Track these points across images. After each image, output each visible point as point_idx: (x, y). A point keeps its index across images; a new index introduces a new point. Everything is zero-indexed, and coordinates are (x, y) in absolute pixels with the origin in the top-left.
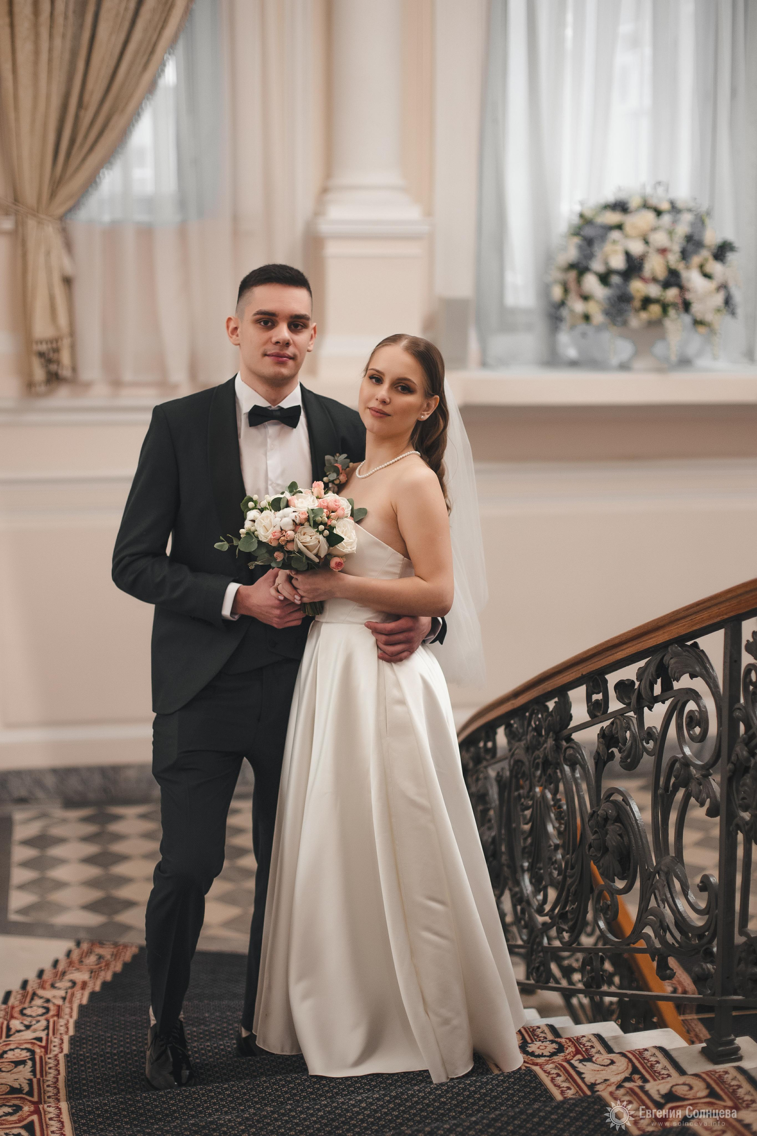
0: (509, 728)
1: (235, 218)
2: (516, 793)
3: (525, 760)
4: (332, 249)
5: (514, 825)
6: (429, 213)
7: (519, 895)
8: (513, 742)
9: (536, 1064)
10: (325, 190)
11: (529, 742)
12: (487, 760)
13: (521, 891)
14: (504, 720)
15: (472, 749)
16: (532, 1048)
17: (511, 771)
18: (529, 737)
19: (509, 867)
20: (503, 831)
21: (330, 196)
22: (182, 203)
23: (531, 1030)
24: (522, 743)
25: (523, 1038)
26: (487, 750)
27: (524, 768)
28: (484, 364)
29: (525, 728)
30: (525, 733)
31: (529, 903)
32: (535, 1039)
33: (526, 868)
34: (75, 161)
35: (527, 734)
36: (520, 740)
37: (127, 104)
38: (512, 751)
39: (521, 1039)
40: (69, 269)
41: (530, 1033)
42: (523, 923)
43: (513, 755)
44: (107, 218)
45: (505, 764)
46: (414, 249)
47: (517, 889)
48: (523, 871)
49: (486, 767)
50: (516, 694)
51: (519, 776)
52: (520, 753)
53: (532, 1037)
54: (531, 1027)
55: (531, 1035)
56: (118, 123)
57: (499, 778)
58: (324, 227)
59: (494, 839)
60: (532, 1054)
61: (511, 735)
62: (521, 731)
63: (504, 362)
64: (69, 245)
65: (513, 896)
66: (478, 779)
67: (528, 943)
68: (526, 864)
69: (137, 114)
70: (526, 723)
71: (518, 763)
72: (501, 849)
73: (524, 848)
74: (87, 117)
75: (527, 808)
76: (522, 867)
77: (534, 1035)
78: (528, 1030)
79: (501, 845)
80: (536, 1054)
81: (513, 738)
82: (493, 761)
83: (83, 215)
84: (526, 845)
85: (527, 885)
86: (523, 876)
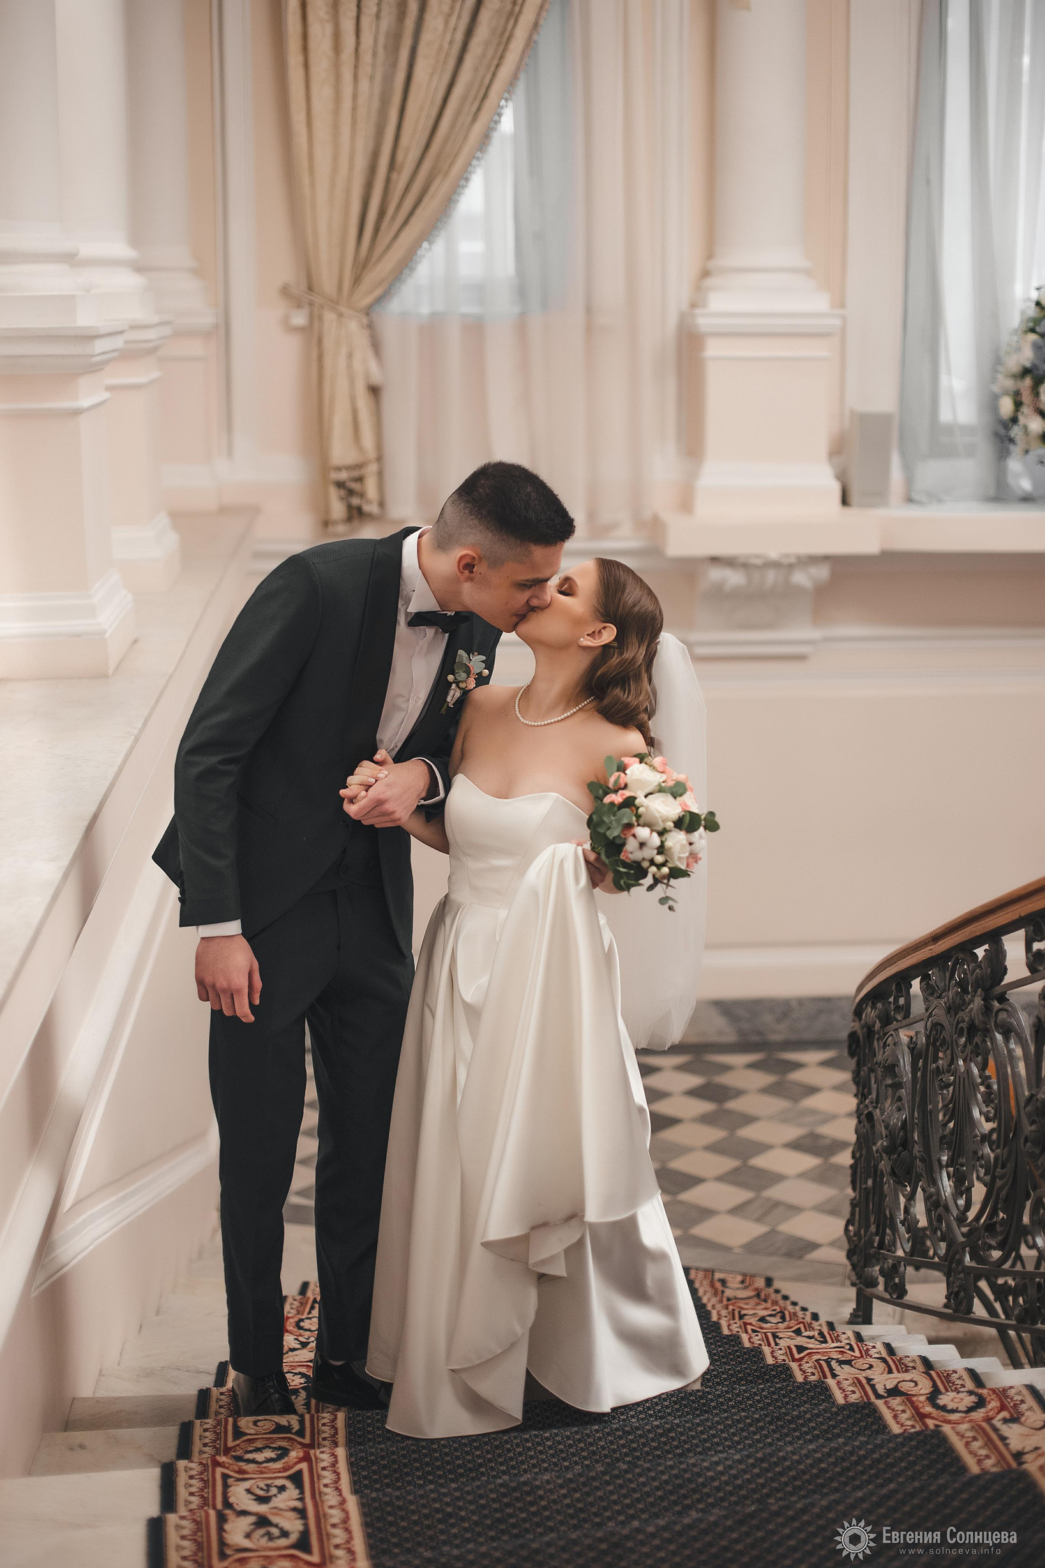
0: (926, 978)
1: (589, 310)
2: (934, 1065)
3: (946, 1023)
4: (713, 349)
5: (930, 1107)
6: (840, 302)
7: (934, 1198)
8: (930, 998)
9: (949, 1422)
10: (705, 273)
11: (951, 1001)
12: (897, 1021)
13: (938, 1193)
14: (921, 969)
15: (879, 1005)
16: (945, 1399)
17: (928, 1037)
18: (950, 994)
19: (923, 1160)
20: (916, 1114)
21: (710, 282)
22: (521, 291)
23: (945, 1375)
24: (942, 1002)
25: (935, 1385)
26: (898, 1008)
27: (944, 1033)
28: (909, 500)
29: (947, 982)
30: (946, 989)
31: (947, 1208)
32: (949, 1386)
33: (944, 1163)
34: (385, 237)
35: (949, 990)
36: (939, 997)
37: (451, 165)
38: (930, 1011)
39: (931, 1385)
40: (377, 377)
41: (943, 1379)
42: (939, 1233)
43: (930, 1016)
44: (425, 310)
45: (920, 1027)
46: (819, 350)
47: (933, 1190)
48: (941, 1167)
49: (896, 1030)
50: (936, 937)
51: (938, 1044)
52: (940, 1014)
53: (946, 1384)
54: (945, 1371)
55: (945, 1382)
56: (440, 189)
57: (912, 1046)
58: (704, 322)
59: (904, 1122)
60: (943, 1408)
61: (929, 989)
62: (941, 985)
63: (934, 497)
64: (376, 345)
65: (927, 1199)
66: (885, 1045)
67: (945, 1261)
68: (945, 1158)
69: (464, 178)
70: (948, 975)
71: (937, 1026)
72: (913, 1137)
73: (943, 1137)
74: (401, 181)
75: (947, 1086)
76: (939, 1161)
77: (949, 1382)
78: (941, 1375)
79: (913, 1132)
80: (949, 1407)
81: (932, 994)
82: (905, 1022)
83: (394, 306)
84: (946, 1133)
85: (947, 1185)
86: (941, 1173)
